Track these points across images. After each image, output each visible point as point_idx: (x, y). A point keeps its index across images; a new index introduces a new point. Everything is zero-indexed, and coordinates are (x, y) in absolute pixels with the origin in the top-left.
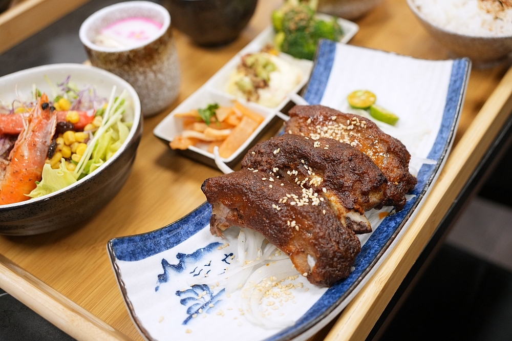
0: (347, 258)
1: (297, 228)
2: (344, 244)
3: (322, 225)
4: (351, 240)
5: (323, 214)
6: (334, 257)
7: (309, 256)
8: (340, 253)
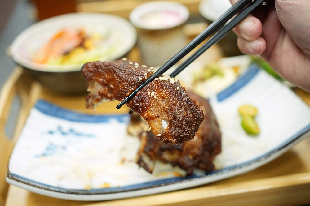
0: (193, 123)
1: (155, 97)
2: (191, 112)
3: (174, 96)
4: (197, 111)
5: (177, 90)
6: (183, 120)
7: (163, 121)
8: (188, 118)
